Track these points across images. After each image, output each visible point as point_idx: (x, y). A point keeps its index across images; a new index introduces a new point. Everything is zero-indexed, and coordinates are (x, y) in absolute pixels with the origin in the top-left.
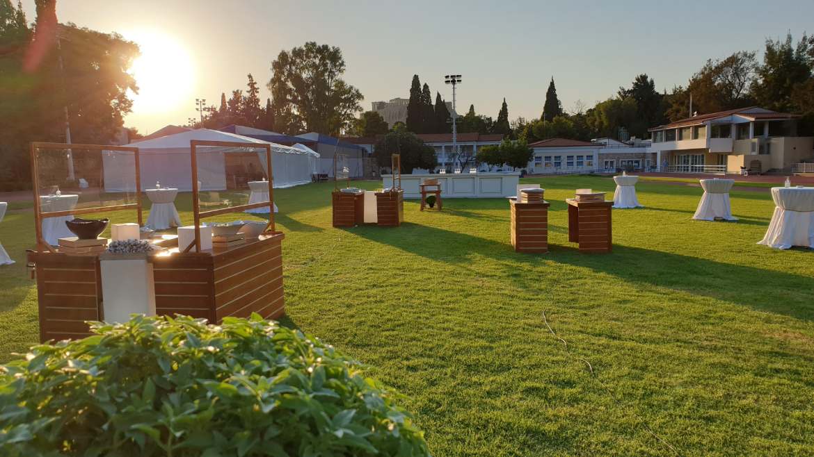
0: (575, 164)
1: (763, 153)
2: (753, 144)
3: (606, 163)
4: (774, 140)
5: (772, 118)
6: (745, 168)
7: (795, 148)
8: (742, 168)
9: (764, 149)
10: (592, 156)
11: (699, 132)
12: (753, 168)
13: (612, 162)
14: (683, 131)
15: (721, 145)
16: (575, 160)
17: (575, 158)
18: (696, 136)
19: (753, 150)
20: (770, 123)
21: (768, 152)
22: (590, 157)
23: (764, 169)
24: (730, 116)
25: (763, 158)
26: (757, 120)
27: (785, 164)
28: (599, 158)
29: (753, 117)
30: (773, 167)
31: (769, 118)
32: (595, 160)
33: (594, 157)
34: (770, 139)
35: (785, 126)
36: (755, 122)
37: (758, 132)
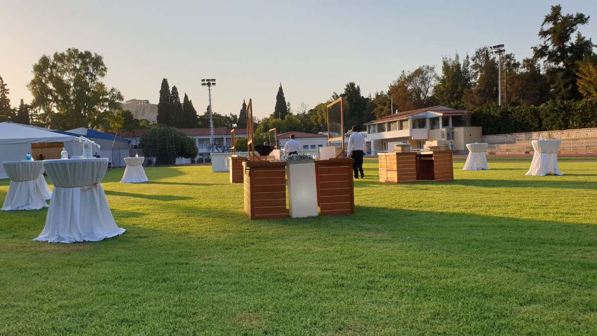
2: (443, 133)
4: (457, 130)
5: (453, 113)
7: (471, 135)
9: (451, 136)
10: (323, 145)
11: (403, 125)
14: (391, 124)
15: (420, 134)
17: (309, 147)
18: (401, 128)
19: (443, 137)
20: (453, 117)
21: (453, 138)
24: (425, 112)
26: (444, 115)
29: (441, 113)
31: (451, 114)
34: (453, 129)
35: (463, 119)
36: (443, 117)
37: (445, 124)
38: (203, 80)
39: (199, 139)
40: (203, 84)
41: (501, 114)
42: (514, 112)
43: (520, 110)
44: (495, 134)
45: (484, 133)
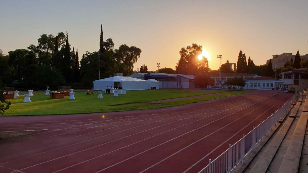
0: (266, 86)
22: (272, 84)
38: (218, 56)
39: (216, 78)
40: (218, 57)
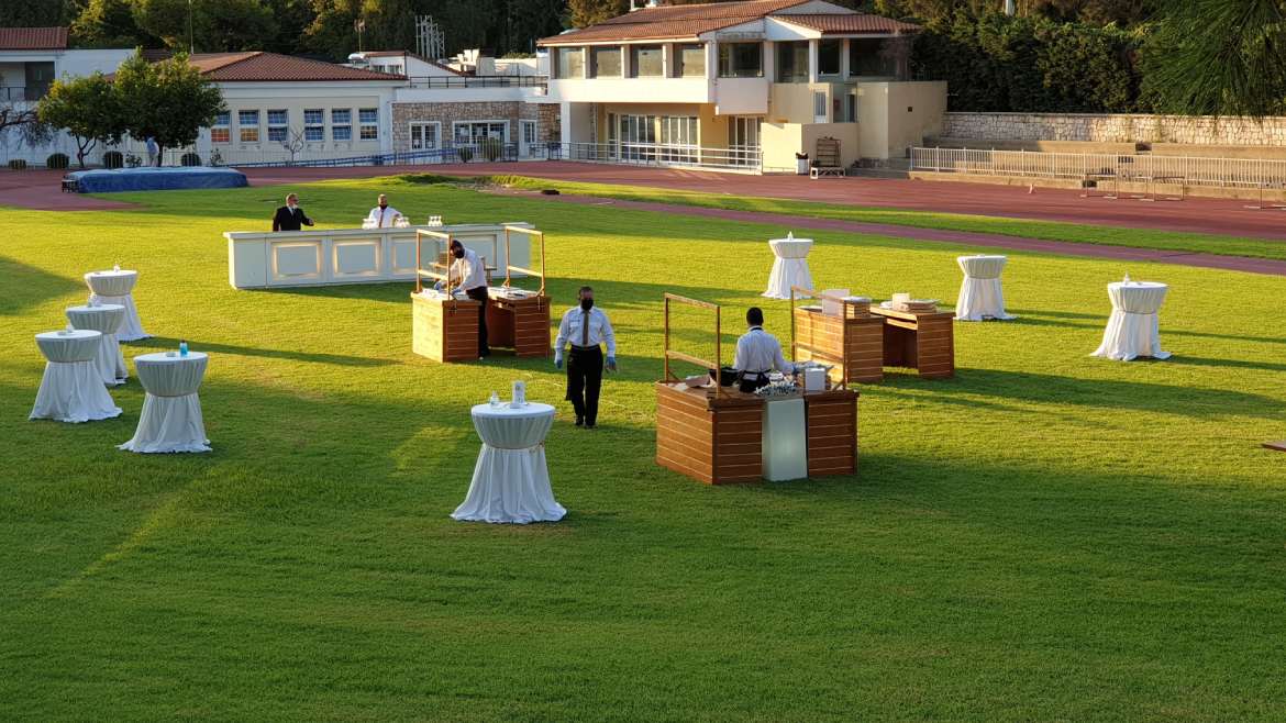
0: (328, 132)
1: (842, 121)
2: (820, 98)
3: (416, 131)
4: (864, 89)
5: (858, 32)
6: (806, 157)
7: (910, 109)
8: (799, 157)
9: (845, 108)
10: (374, 111)
11: (685, 60)
12: (824, 158)
13: (430, 131)
14: (640, 52)
15: (744, 95)
16: (328, 123)
17: (328, 116)
18: (677, 70)
19: (821, 112)
20: (855, 44)
21: (852, 118)
22: (369, 113)
23: (847, 159)
24: (760, 22)
25: (843, 131)
26: (825, 36)
27: (890, 149)
28: (396, 117)
29: (815, 27)
30: (864, 156)
31: (849, 32)
32: (385, 122)
33: (382, 114)
34: (855, 85)
35: (886, 53)
36: (821, 44)
37: (828, 64)
41: (1012, 46)
42: (1055, 45)
43: (1073, 39)
44: (989, 108)
45: (955, 104)
